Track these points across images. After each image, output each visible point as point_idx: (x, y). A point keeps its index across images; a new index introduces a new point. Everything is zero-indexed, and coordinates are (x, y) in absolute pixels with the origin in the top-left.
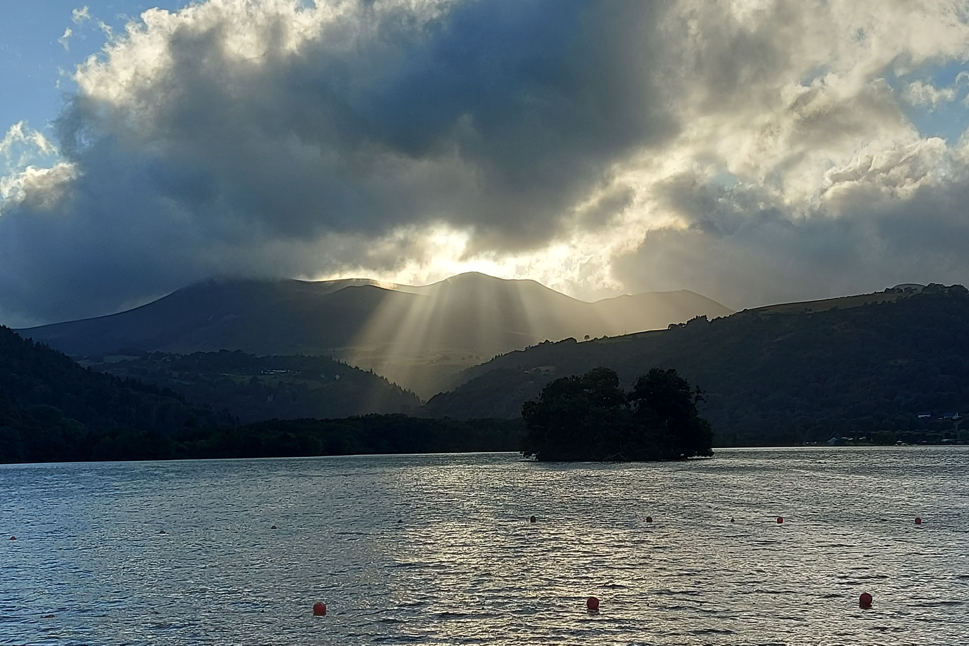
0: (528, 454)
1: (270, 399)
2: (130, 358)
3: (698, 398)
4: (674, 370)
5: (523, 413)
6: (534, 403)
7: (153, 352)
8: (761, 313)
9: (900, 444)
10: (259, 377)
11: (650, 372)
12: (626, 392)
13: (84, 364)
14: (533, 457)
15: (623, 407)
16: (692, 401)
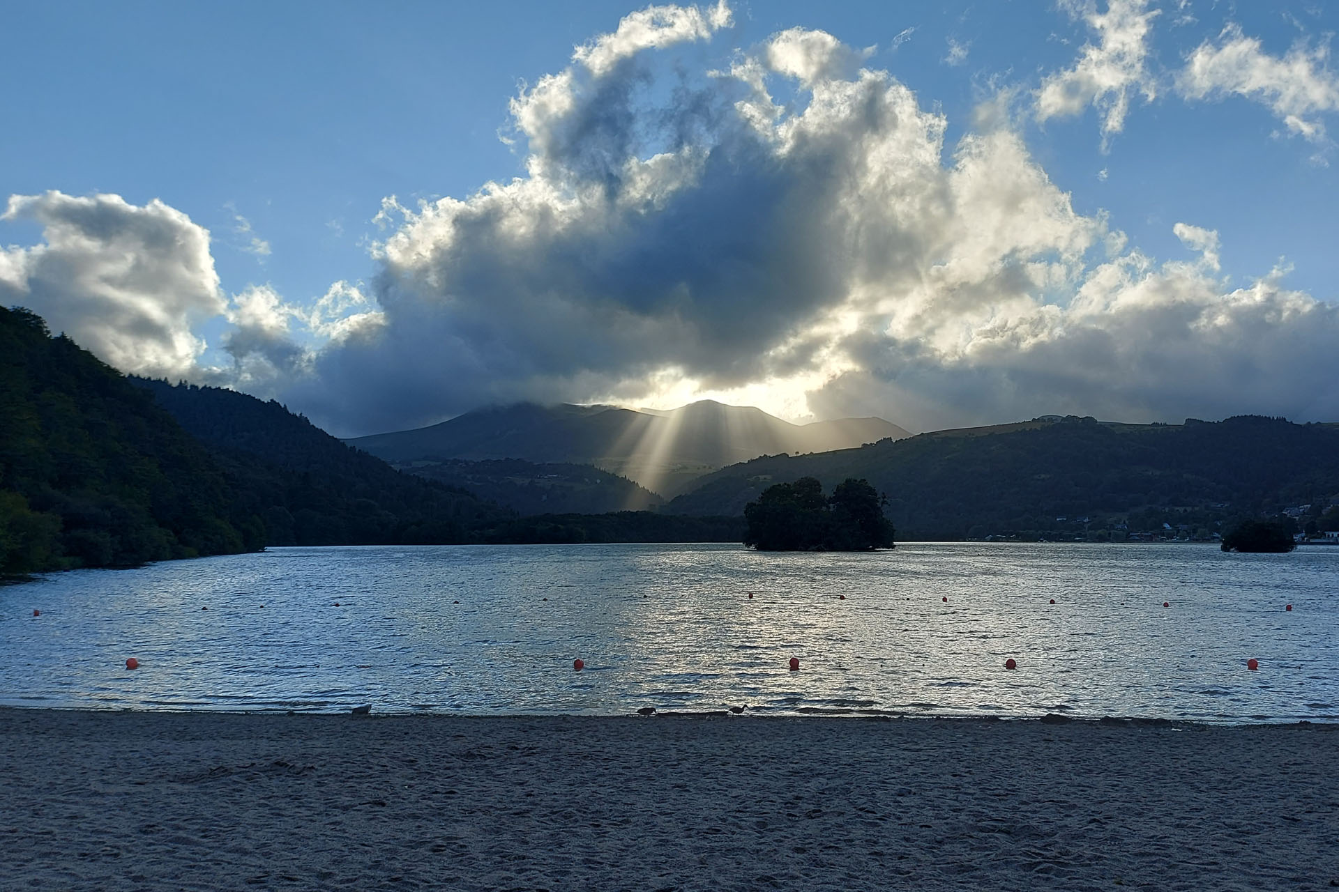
0: (748, 545)
1: (544, 497)
2: (433, 464)
3: (883, 503)
4: (864, 480)
5: (745, 512)
6: (755, 505)
7: (451, 459)
8: (935, 436)
9: (1042, 541)
10: (536, 480)
11: (847, 481)
12: (827, 496)
13: (396, 467)
14: (753, 547)
15: (824, 508)
16: (879, 504)
